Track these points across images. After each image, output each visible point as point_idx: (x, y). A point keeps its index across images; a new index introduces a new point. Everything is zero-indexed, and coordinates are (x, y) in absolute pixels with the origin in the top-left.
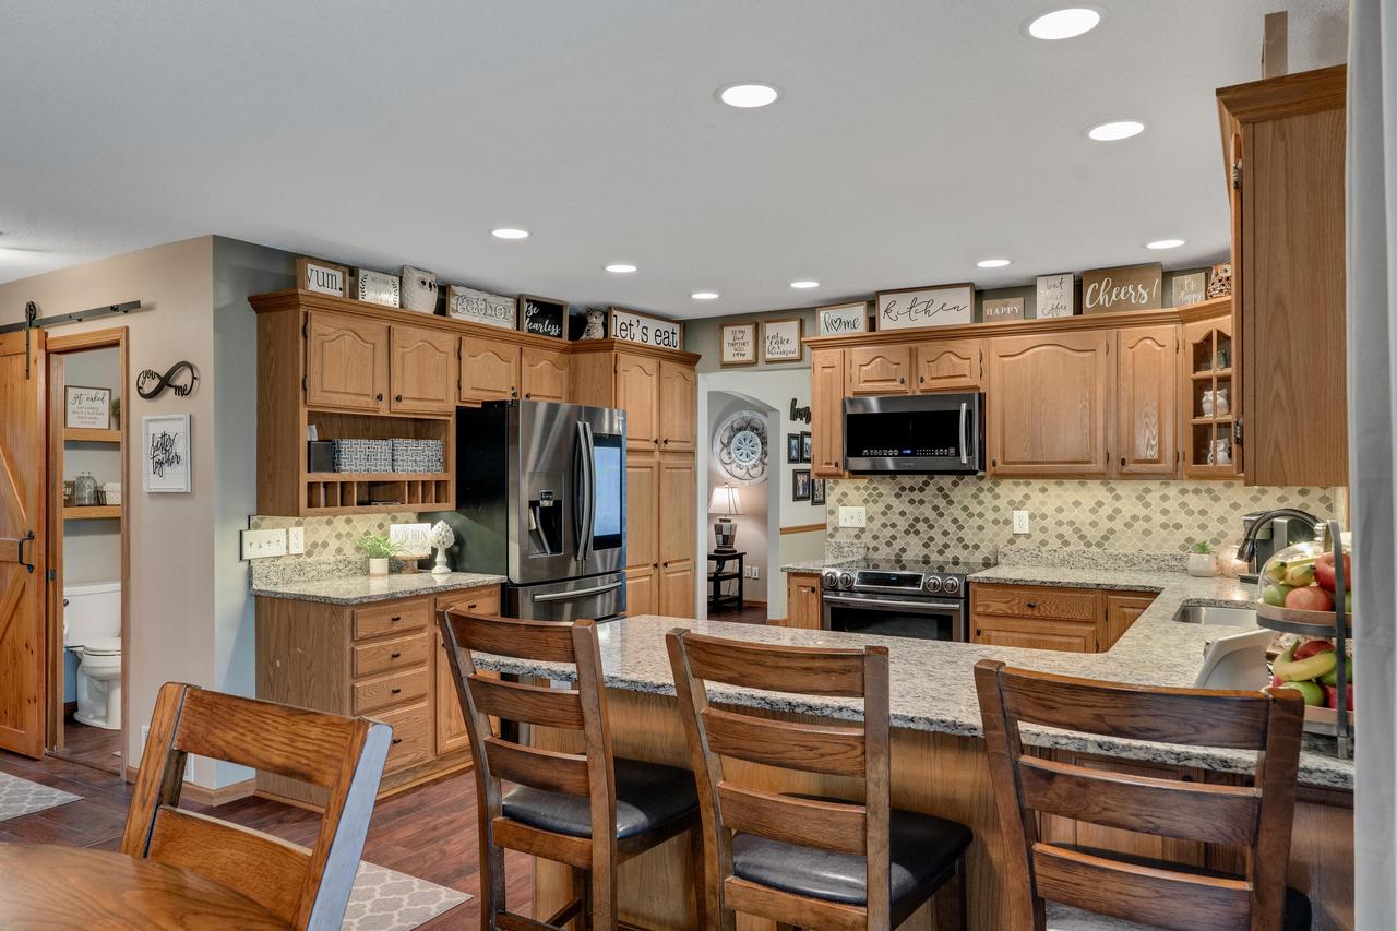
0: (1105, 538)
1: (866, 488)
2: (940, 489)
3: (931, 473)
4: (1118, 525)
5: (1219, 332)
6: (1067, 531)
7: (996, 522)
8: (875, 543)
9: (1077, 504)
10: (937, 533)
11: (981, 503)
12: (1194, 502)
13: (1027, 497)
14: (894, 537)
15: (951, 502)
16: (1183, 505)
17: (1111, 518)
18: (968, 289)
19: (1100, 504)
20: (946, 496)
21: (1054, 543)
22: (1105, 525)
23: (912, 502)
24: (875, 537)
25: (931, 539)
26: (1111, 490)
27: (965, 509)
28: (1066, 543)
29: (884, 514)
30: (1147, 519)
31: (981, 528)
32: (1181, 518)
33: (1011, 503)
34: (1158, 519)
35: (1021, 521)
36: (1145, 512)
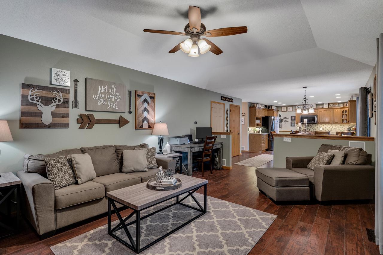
3: (310, 124)
4: (333, 129)
5: (345, 110)
7: (318, 129)
11: (316, 127)
12: (341, 127)
13: (321, 126)
18: (315, 105)
26: (332, 125)
32: (340, 128)
35: (321, 129)
36: (336, 128)
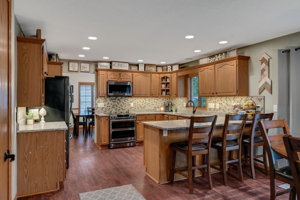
0: (144, 107)
1: (104, 99)
2: (119, 99)
3: (117, 96)
4: (146, 105)
5: (166, 76)
6: (139, 106)
7: (128, 105)
8: (106, 110)
9: (140, 101)
10: (118, 108)
11: (125, 102)
12: (156, 101)
13: (133, 100)
14: (110, 109)
15: (120, 102)
16: (154, 101)
17: (145, 104)
18: (128, 64)
19: (143, 101)
20: (119, 101)
21: (137, 108)
22: (144, 105)
23: (113, 102)
24: (106, 109)
25: (117, 109)
26: (145, 99)
27: (123, 103)
28: (139, 108)
29: (108, 104)
30: (150, 104)
31: (125, 106)
32: (154, 103)
33: (130, 102)
34: (151, 103)
35: (132, 105)
